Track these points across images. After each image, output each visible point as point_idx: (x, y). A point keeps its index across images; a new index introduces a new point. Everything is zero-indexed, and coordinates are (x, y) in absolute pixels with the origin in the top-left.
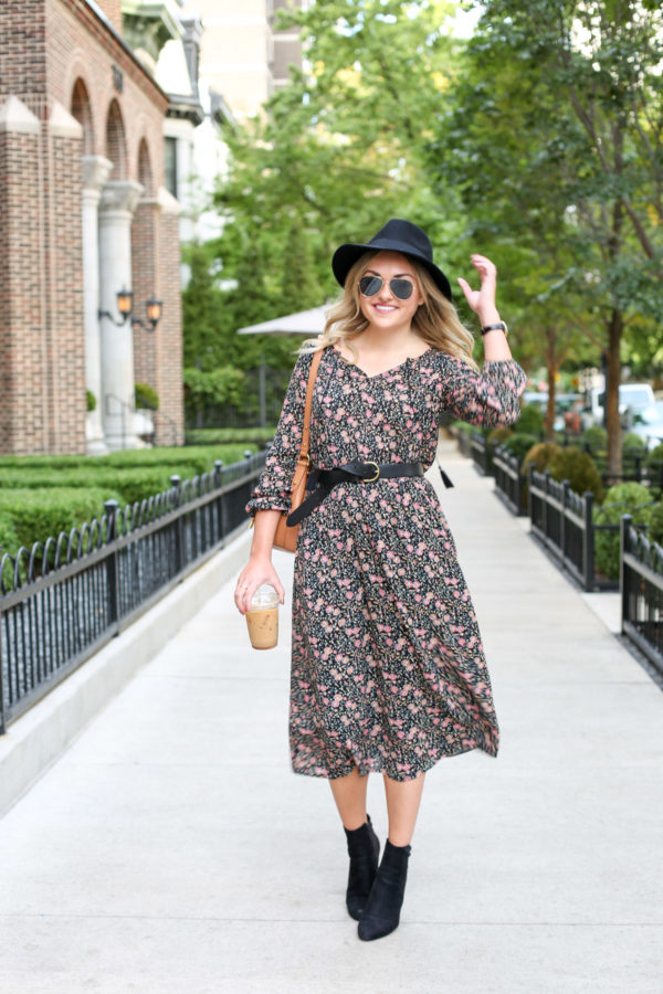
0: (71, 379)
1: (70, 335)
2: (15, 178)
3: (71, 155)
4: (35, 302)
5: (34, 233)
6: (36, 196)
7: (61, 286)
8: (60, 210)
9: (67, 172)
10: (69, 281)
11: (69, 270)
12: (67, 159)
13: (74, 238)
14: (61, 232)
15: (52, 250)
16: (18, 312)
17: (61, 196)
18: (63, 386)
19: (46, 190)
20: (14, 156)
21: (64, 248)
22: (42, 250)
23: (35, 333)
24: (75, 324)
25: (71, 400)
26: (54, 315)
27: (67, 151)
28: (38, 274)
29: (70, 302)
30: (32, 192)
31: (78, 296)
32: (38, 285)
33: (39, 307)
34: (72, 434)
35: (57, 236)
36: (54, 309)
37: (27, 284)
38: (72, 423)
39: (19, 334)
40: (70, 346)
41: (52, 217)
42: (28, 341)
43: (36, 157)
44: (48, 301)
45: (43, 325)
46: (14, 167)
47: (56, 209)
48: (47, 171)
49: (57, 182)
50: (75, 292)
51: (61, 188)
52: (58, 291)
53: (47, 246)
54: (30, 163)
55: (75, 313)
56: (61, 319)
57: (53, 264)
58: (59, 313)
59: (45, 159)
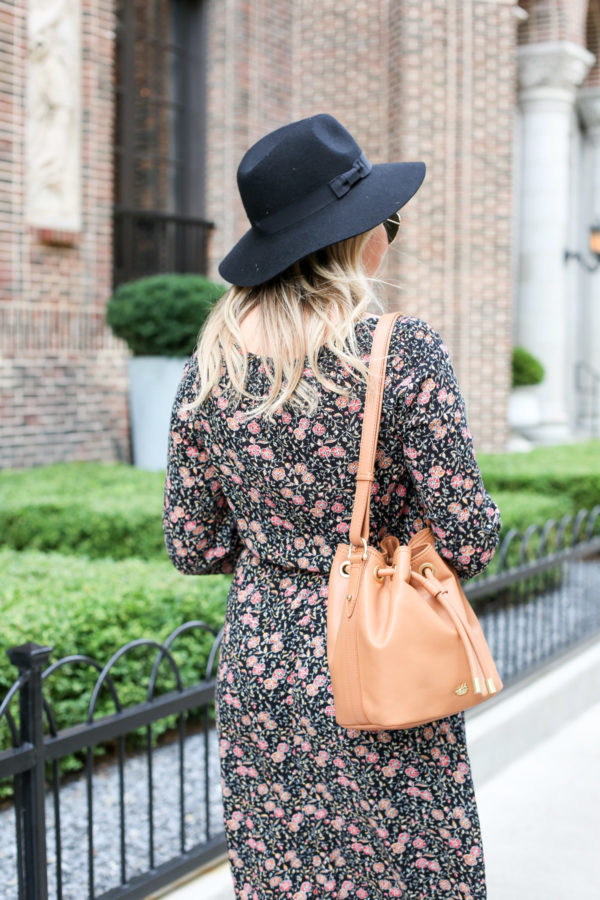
0: (488, 341)
1: (489, 279)
2: (413, 60)
3: (499, 25)
4: (437, 232)
5: (438, 138)
6: (444, 83)
7: (478, 209)
8: (480, 103)
9: (492, 50)
10: (490, 203)
11: (491, 188)
12: (492, 34)
13: (499, 144)
14: (480, 134)
15: (467, 161)
16: (412, 245)
17: (481, 86)
18: (476, 348)
19: (459, 75)
20: (412, 28)
21: (485, 160)
22: (451, 160)
23: (437, 277)
24: (497, 265)
25: (487, 370)
26: (465, 250)
27: (492, 20)
28: (443, 192)
29: (490, 233)
30: (439, 77)
31: (503, 225)
32: (443, 209)
33: (443, 238)
34: (487, 416)
35: (475, 142)
36: (466, 240)
37: (427, 207)
38: (487, 401)
39: (412, 276)
40: (489, 295)
41: (467, 113)
42: (425, 285)
43: (445, 30)
44: (457, 227)
45: (449, 262)
46: (412, 44)
47: (473, 101)
48: (460, 49)
49: (476, 65)
50: (499, 218)
51: (480, 72)
52: (473, 217)
53: (458, 153)
54: (435, 39)
55: (497, 247)
56: (477, 256)
57: (466, 178)
58: (474, 247)
59: (459, 33)
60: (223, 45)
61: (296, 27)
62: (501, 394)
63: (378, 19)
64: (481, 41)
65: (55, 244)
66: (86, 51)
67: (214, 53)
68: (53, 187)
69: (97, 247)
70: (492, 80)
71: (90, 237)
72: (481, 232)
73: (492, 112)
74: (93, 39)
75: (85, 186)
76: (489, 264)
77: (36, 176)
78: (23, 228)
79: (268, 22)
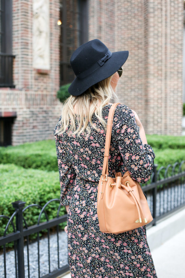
0: (176, 101)
1: (176, 82)
2: (152, 15)
3: (178, 4)
4: (160, 68)
5: (160, 39)
6: (161, 22)
7: (172, 61)
8: (172, 28)
9: (176, 11)
10: (176, 59)
11: (176, 54)
12: (176, 6)
13: (178, 40)
14: (172, 37)
15: (169, 46)
16: (152, 72)
17: (173, 23)
18: (172, 104)
19: (166, 19)
20: (151, 5)
21: (174, 46)
22: (164, 46)
23: (160, 82)
24: (178, 78)
25: (175, 110)
26: (168, 73)
28: (161, 56)
29: (176, 68)
30: (160, 20)
31: (180, 66)
32: (161, 61)
33: (161, 70)
34: (175, 125)
35: (171, 40)
36: (168, 70)
37: (156, 60)
38: (175, 120)
39: (152, 82)
40: (176, 87)
41: (168, 31)
42: (156, 84)
43: (161, 5)
44: (166, 67)
45: (163, 77)
46: (151, 10)
47: (170, 27)
48: (166, 11)
49: (171, 16)
50: (178, 63)
51: (173, 18)
52: (171, 63)
53: (166, 44)
54: (158, 8)
55: (178, 72)
56: (172, 75)
57: (168, 51)
58: (171, 72)
59: (166, 6)
60: (93, 12)
61: (116, 6)
62: (180, 118)
63: (141, 2)
64: (172, 9)
65: (42, 74)
66: (51, 15)
67: (91, 14)
68: (41, 57)
69: (55, 74)
70: (176, 21)
71: (53, 71)
72: (173, 68)
73: (176, 31)
74: (53, 11)
75: (51, 56)
76: (176, 78)
77: (36, 53)
78: (32, 69)
79: (107, 4)
